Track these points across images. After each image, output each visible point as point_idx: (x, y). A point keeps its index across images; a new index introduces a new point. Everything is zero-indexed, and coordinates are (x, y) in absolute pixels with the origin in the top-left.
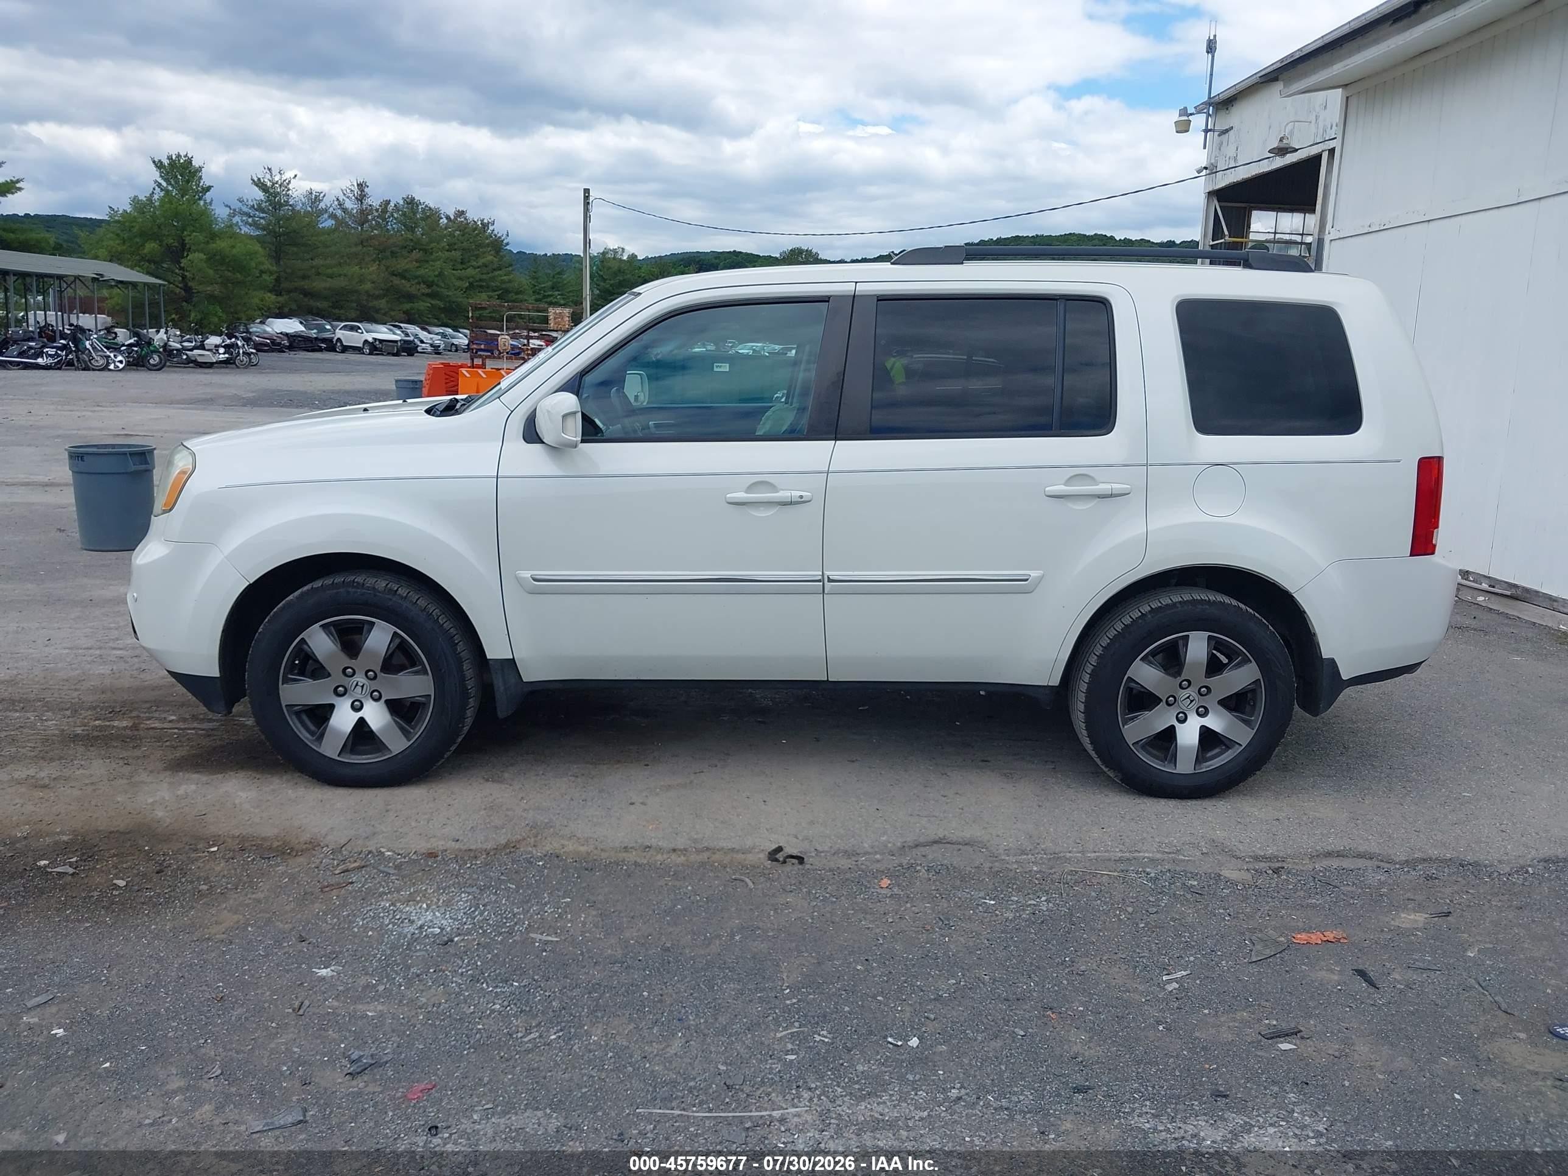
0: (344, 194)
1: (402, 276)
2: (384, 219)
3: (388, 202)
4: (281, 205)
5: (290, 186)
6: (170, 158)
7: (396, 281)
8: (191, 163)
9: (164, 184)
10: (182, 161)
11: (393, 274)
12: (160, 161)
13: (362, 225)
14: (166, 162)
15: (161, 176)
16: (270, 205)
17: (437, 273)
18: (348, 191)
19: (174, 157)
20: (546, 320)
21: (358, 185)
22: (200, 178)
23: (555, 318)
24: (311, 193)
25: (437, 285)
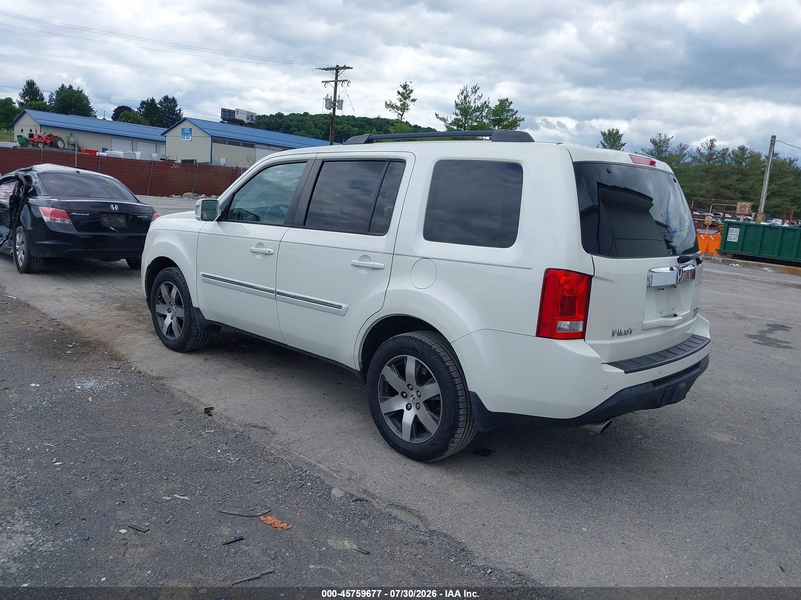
0: (702, 146)
1: (728, 187)
2: (723, 158)
3: (727, 149)
4: (662, 151)
5: (669, 142)
6: (609, 131)
7: (722, 191)
8: (618, 132)
9: (604, 142)
10: (614, 132)
11: (721, 187)
12: (605, 132)
13: (709, 161)
14: (607, 132)
15: (604, 139)
16: (657, 152)
17: (749, 187)
18: (705, 144)
19: (611, 130)
20: (735, 209)
21: (711, 140)
22: (621, 140)
23: (740, 208)
24: (681, 145)
25: (749, 194)
